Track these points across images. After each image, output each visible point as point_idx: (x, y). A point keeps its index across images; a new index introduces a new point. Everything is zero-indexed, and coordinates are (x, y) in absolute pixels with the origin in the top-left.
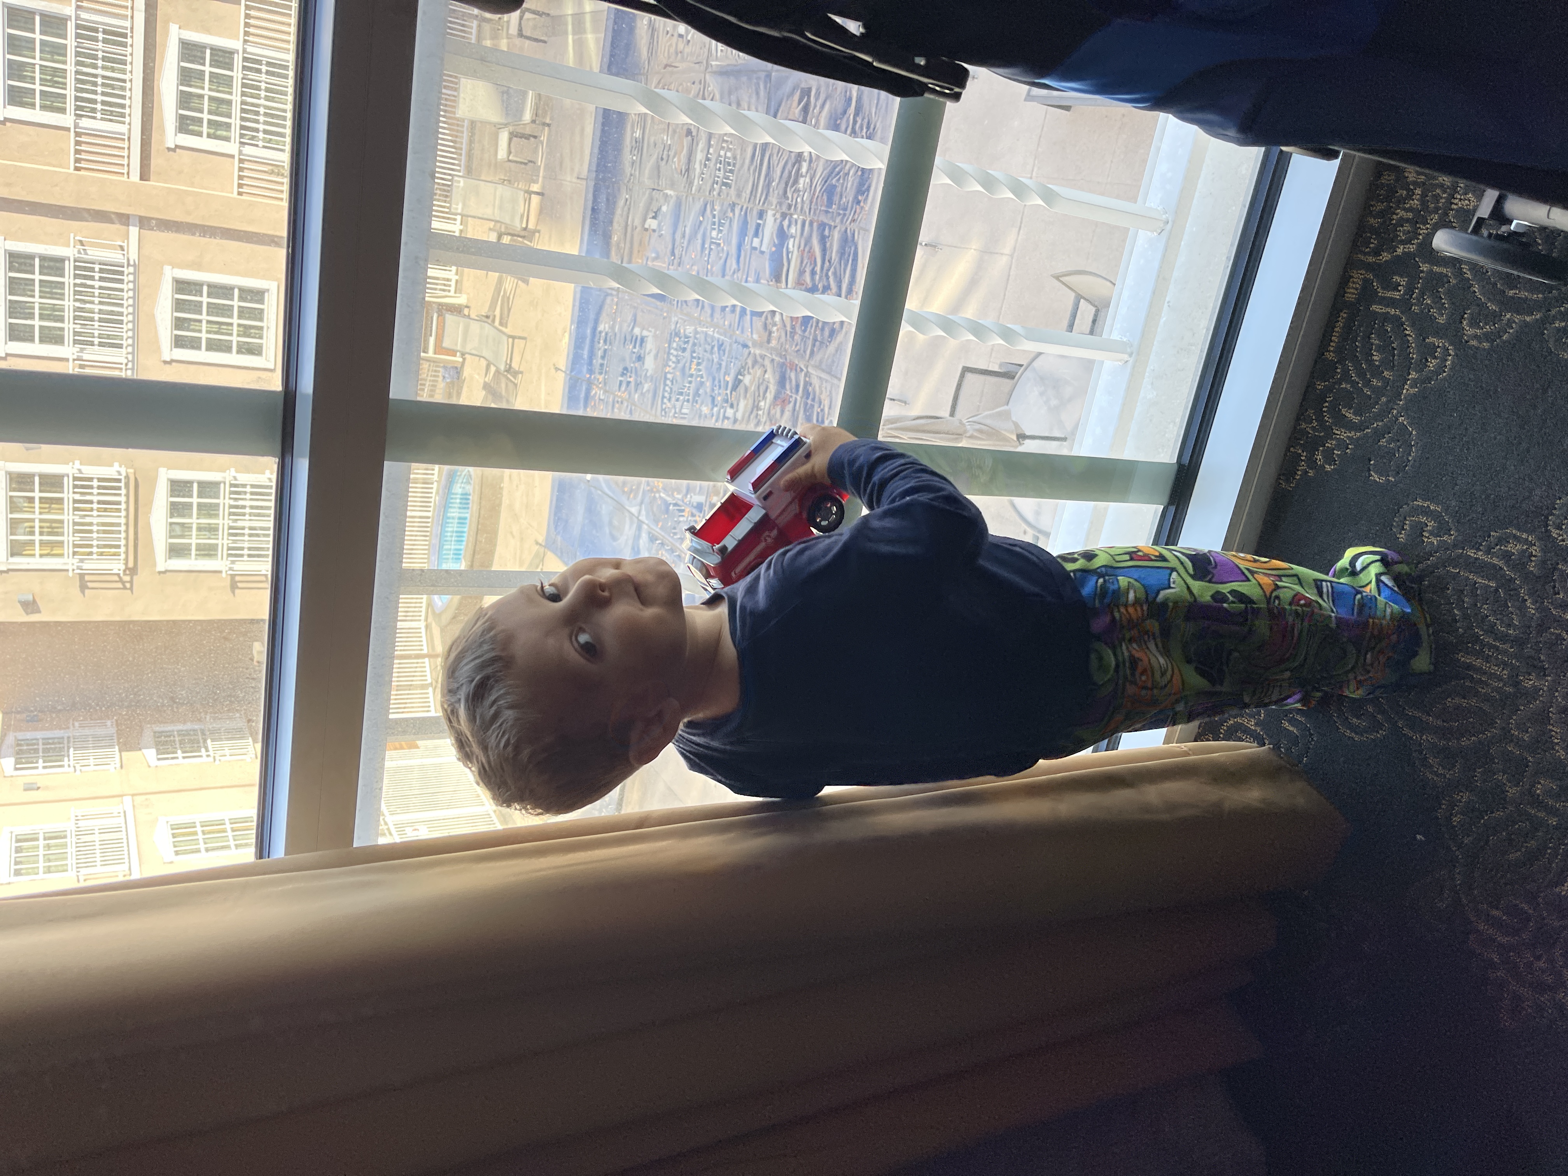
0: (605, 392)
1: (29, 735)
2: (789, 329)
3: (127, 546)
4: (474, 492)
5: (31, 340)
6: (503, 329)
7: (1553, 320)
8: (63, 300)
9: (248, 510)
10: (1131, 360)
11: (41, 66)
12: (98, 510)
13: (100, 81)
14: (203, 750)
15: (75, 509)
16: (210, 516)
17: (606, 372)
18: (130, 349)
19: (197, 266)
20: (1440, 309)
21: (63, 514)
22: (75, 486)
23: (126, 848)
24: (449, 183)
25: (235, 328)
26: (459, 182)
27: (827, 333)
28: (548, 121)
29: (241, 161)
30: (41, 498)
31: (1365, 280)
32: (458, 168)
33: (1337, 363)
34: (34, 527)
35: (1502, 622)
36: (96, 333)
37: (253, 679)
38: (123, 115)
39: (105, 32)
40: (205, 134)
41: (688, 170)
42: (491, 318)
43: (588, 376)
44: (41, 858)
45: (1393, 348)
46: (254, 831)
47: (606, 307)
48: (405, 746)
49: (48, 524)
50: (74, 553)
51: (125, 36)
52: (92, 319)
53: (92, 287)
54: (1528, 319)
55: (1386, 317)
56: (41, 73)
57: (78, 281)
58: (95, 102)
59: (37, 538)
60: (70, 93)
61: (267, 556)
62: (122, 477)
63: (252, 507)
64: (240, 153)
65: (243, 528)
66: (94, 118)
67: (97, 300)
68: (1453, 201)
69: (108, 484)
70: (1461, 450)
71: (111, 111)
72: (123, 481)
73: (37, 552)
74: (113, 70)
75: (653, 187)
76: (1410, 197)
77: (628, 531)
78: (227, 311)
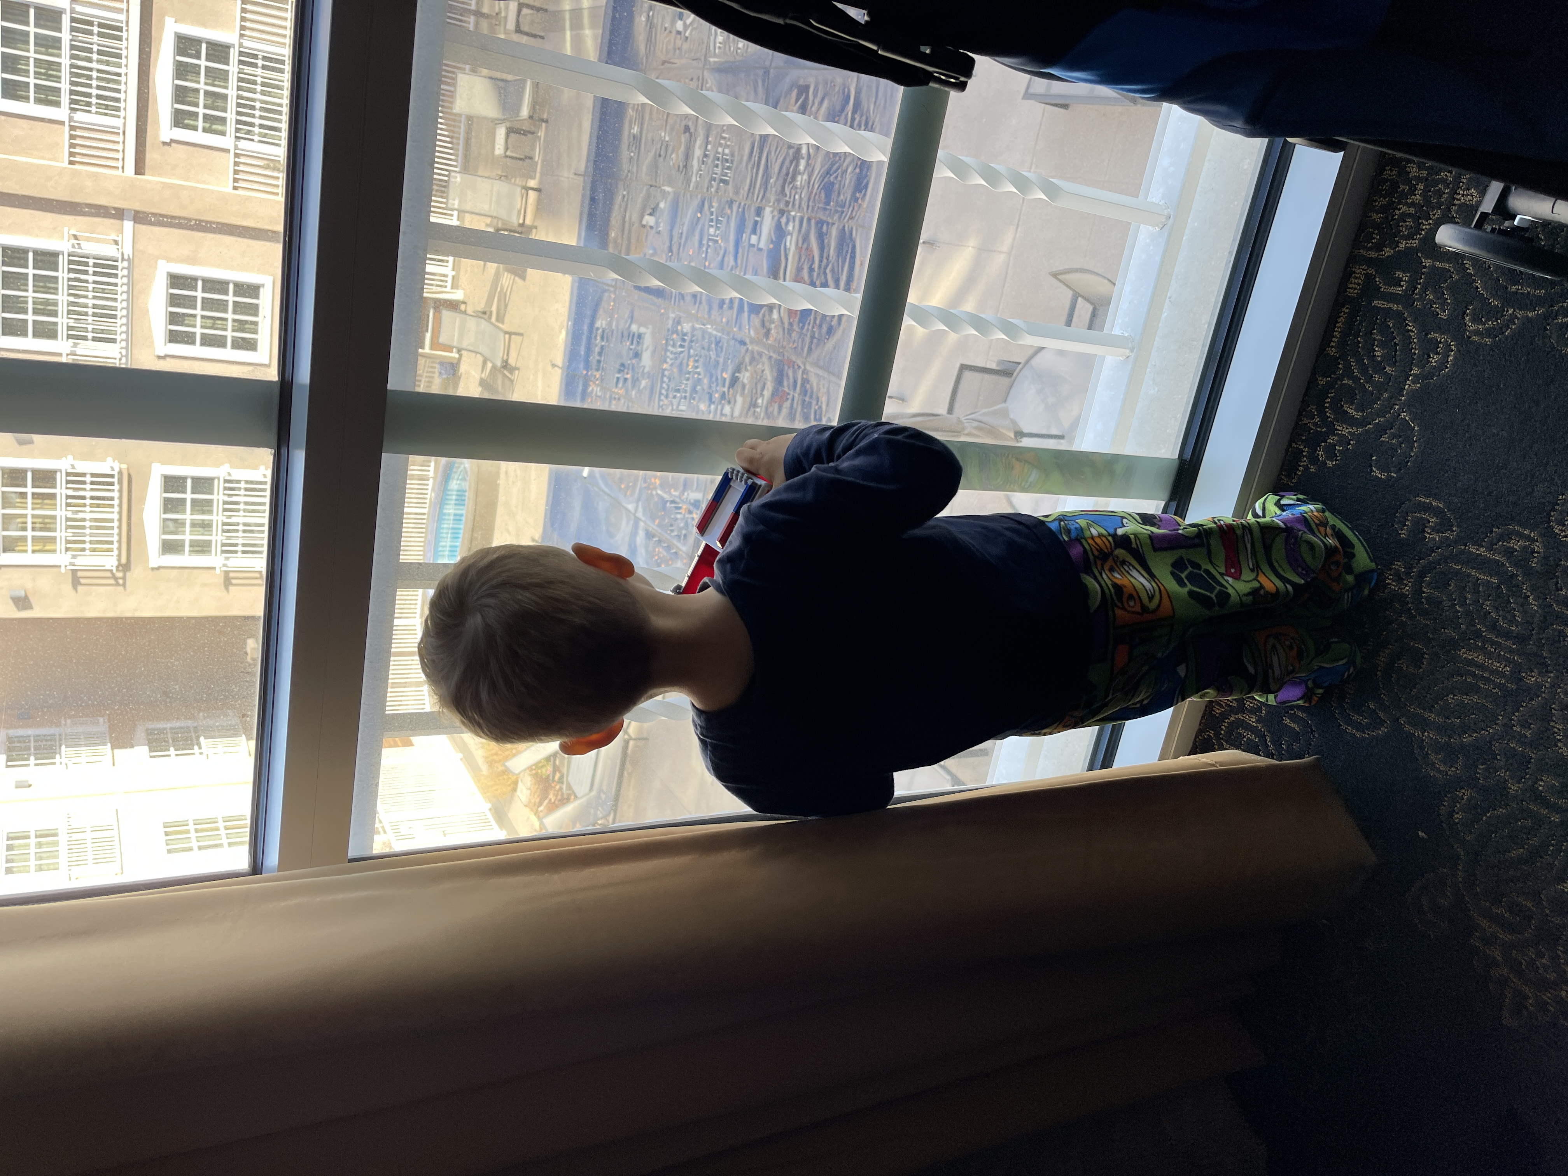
0: (602, 388)
1: (20, 732)
2: (786, 325)
3: (120, 542)
4: (470, 488)
5: (24, 334)
6: (500, 325)
7: (1556, 316)
8: (57, 294)
9: (242, 506)
10: (1133, 355)
11: (35, 59)
12: (91, 505)
13: (95, 74)
14: (196, 747)
15: (68, 505)
16: (203, 512)
17: (603, 368)
18: (124, 344)
19: (192, 260)
20: (1442, 304)
21: (55, 509)
22: (68, 482)
23: (118, 847)
24: (446, 178)
25: (230, 323)
26: (456, 177)
27: (825, 328)
28: (545, 117)
29: (237, 155)
30: (33, 494)
31: (1368, 276)
32: (454, 163)
33: (1339, 358)
34: (26, 523)
35: (1505, 618)
36: (90, 328)
37: (248, 673)
38: (118, 109)
39: (100, 25)
40: (200, 128)
41: (685, 166)
42: (488, 313)
43: (585, 372)
44: (32, 857)
45: (1395, 343)
46: (248, 830)
47: (603, 303)
48: (400, 744)
49: (40, 520)
50: (67, 549)
51: (120, 29)
52: (86, 314)
53: (86, 281)
54: (1530, 314)
55: (1388, 312)
56: (35, 67)
57: (72, 276)
58: (89, 95)
59: (29, 533)
60: (65, 86)
61: (260, 552)
62: (115, 473)
63: (246, 503)
64: (236, 147)
65: (238, 524)
66: (89, 112)
67: (90, 294)
68: (1456, 196)
69: (102, 480)
70: (1464, 446)
71: (107, 106)
72: (116, 477)
73: (30, 548)
74: (108, 63)
75: (650, 183)
76: (1412, 192)
77: (625, 527)
78: (221, 306)
